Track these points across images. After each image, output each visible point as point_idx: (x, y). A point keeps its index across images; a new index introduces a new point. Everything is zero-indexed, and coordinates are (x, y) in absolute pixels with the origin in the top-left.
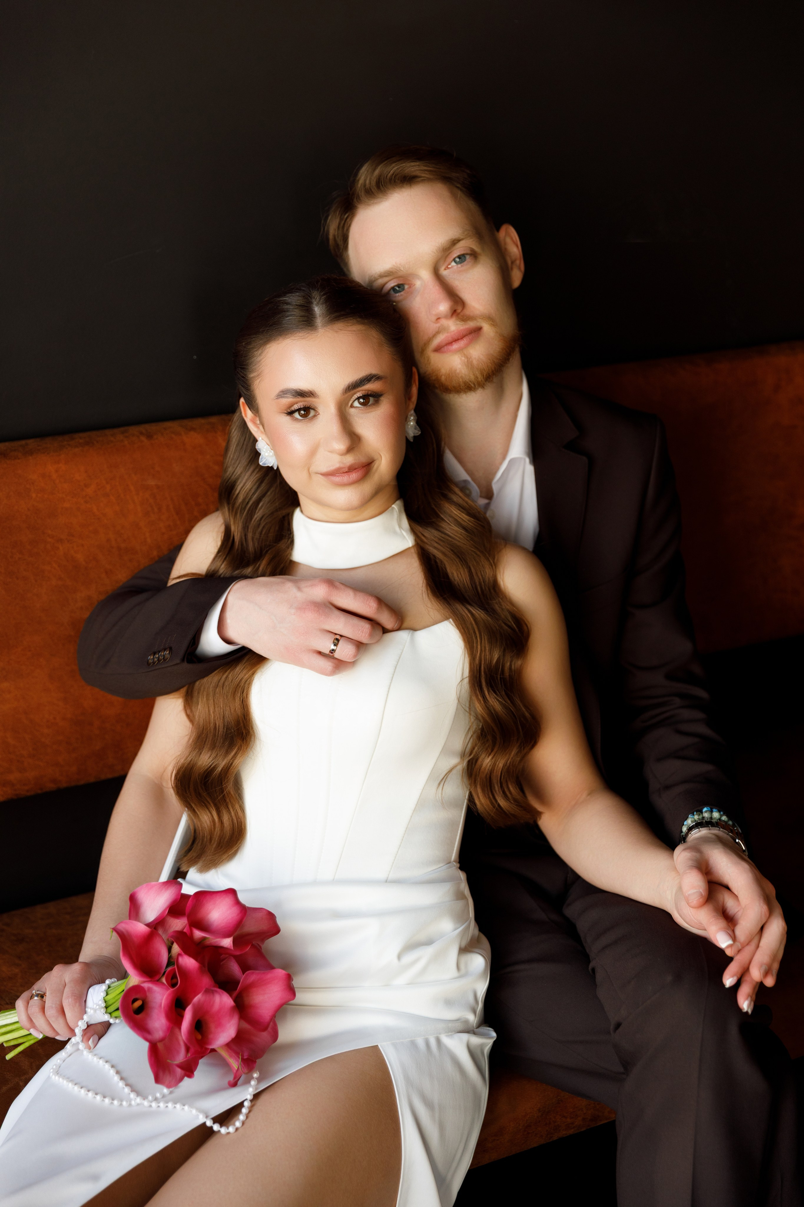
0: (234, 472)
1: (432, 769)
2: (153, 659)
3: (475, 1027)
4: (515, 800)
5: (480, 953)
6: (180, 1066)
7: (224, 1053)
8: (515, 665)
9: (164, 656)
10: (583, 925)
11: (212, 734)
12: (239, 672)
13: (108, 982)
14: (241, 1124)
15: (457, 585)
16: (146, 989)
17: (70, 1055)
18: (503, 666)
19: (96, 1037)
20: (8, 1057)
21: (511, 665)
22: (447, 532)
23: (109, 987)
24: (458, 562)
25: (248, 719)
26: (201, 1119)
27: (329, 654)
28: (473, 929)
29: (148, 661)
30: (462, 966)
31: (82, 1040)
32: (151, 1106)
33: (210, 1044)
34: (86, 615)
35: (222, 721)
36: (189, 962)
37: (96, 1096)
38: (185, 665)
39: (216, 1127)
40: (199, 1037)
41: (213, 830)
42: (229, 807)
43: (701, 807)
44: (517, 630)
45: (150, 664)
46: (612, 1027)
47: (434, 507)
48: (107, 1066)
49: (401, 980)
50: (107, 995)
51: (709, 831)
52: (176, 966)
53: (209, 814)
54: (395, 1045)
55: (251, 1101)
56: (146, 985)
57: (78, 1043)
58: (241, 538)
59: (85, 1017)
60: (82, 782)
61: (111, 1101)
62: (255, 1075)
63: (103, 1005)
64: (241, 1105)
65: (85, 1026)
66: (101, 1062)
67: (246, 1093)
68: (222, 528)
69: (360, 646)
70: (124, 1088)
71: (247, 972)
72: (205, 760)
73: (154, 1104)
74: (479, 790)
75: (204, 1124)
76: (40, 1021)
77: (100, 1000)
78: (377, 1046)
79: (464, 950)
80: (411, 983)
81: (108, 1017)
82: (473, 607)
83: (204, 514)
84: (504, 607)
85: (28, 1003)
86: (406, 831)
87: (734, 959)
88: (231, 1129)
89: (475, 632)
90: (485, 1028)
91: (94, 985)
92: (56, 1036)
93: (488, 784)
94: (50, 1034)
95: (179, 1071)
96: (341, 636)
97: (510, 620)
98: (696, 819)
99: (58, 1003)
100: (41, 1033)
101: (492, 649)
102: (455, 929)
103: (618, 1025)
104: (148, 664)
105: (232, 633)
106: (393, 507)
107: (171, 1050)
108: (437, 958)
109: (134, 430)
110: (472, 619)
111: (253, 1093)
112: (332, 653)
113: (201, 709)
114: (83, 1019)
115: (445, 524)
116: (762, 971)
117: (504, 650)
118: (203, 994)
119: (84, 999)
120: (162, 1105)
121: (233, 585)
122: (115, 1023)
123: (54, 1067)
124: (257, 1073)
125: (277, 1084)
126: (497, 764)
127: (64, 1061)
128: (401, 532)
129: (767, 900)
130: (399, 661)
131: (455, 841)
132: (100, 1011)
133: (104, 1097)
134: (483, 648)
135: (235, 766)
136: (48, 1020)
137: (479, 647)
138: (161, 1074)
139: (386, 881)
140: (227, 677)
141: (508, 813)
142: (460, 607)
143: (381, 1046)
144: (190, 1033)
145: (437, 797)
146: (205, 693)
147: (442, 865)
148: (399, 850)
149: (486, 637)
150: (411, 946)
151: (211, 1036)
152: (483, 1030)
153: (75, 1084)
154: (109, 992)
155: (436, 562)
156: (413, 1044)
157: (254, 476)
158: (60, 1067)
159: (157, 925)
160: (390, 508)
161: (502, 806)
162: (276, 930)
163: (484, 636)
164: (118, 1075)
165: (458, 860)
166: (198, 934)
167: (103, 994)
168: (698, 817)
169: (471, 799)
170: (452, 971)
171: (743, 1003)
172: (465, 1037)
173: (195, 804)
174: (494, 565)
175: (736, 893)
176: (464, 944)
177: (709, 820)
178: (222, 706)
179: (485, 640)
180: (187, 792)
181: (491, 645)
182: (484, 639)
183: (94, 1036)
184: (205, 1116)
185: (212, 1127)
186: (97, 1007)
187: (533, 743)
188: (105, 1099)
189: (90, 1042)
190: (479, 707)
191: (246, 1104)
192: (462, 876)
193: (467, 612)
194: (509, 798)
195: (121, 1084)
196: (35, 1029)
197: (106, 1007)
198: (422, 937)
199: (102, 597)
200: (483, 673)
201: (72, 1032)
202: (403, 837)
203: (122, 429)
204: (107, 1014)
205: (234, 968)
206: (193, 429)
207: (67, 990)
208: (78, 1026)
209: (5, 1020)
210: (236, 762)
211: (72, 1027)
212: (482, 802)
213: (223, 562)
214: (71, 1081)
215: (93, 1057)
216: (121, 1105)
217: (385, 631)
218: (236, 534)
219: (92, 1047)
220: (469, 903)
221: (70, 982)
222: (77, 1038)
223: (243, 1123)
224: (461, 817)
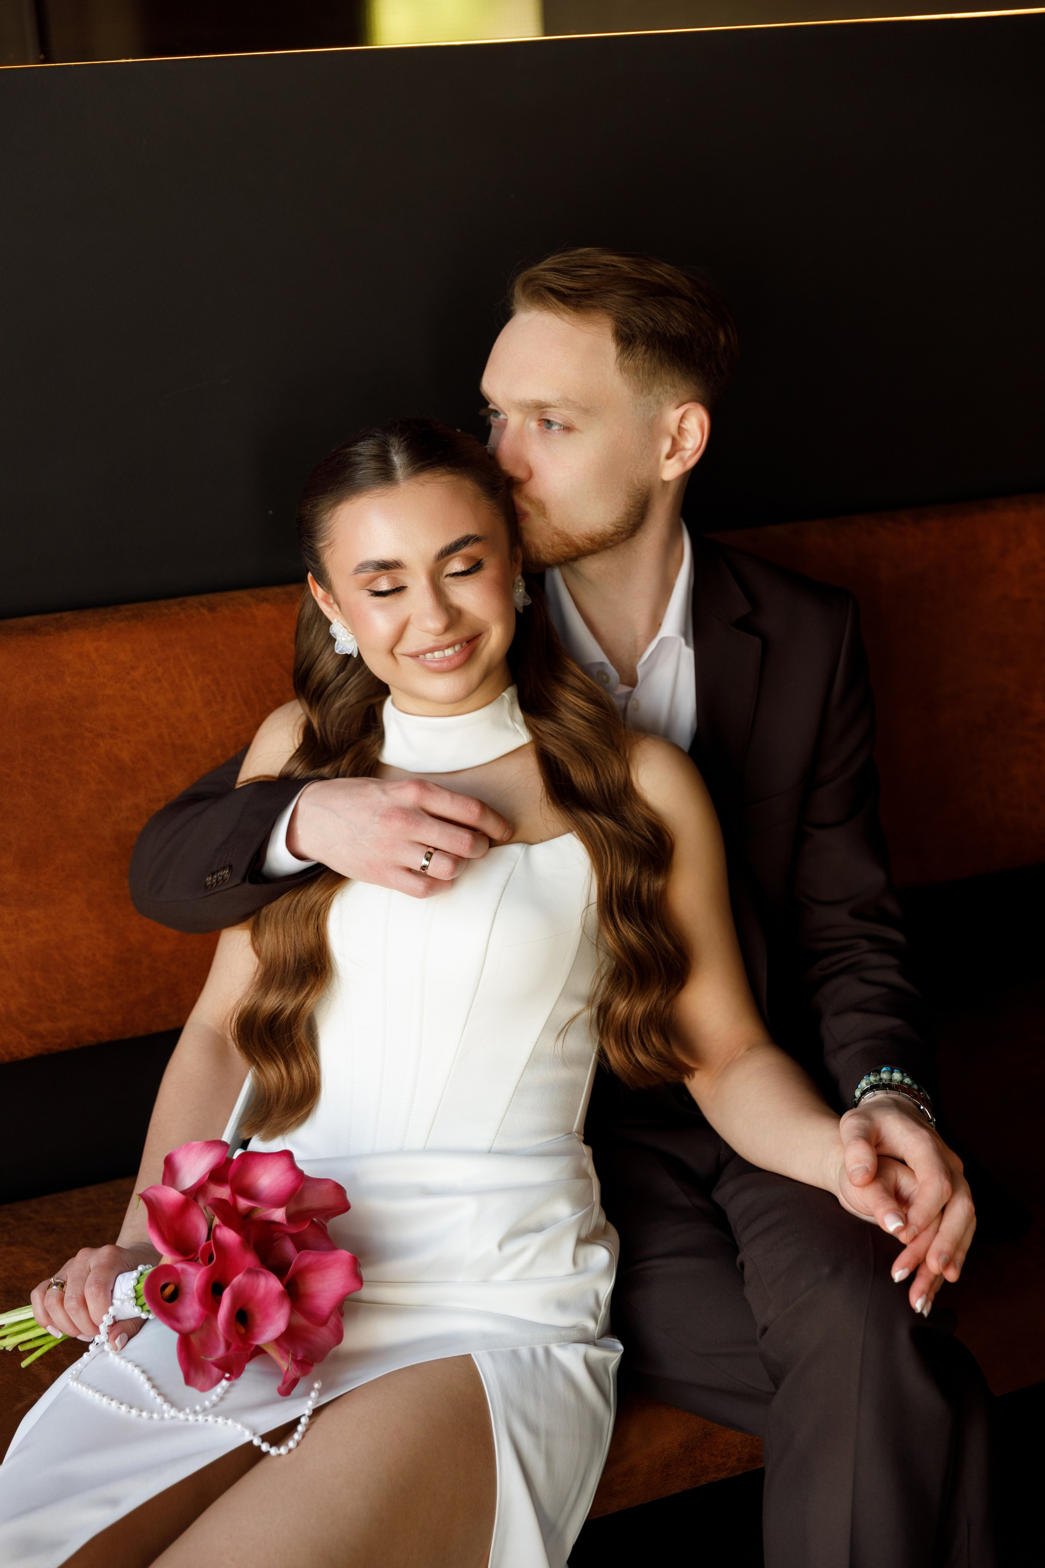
1: (548, 1015)
2: (211, 880)
3: (596, 1337)
4: (658, 1055)
5: (603, 1244)
6: (216, 1364)
7: (273, 1353)
8: (654, 885)
9: (223, 876)
10: (733, 1212)
11: (281, 969)
12: (314, 894)
13: (140, 1268)
14: (296, 1444)
15: (582, 790)
16: (180, 1271)
17: (94, 1358)
18: (639, 888)
19: (125, 1336)
20: (24, 1364)
21: (649, 886)
22: (567, 725)
23: (142, 1274)
24: (583, 763)
25: (324, 951)
26: (247, 1437)
27: (420, 872)
28: (598, 1217)
29: (206, 883)
30: (580, 1261)
31: (108, 1338)
32: (187, 1420)
33: (255, 1339)
35: (293, 953)
36: (228, 1235)
37: (120, 1406)
38: (248, 886)
39: (265, 1447)
40: (243, 1331)
41: (281, 1088)
42: (301, 1061)
43: (880, 1067)
44: (657, 845)
45: (208, 887)
46: (758, 1333)
47: (547, 695)
48: (137, 1371)
49: (504, 1275)
50: (138, 1283)
51: (885, 1095)
52: (212, 1241)
53: (277, 1069)
54: (491, 1355)
55: (310, 1417)
56: (179, 1266)
57: (103, 1343)
59: (111, 1310)
60: (128, 1036)
61: (139, 1413)
62: (316, 1385)
63: (133, 1295)
64: (297, 1421)
65: (110, 1321)
66: (130, 1366)
67: (303, 1407)
69: (458, 861)
70: (156, 1397)
71: (302, 1252)
72: (272, 1001)
73: (191, 1418)
74: (612, 1042)
75: (251, 1442)
76: (58, 1316)
77: (130, 1289)
78: (470, 1354)
79: (583, 1241)
80: (516, 1280)
81: (138, 1311)
82: (601, 817)
83: (279, 703)
84: (638, 814)
85: (45, 1293)
86: (515, 1091)
87: (907, 1247)
88: (283, 1450)
89: (605, 851)
90: (609, 1339)
91: (125, 1272)
92: (78, 1335)
93: (623, 1035)
94: (71, 1333)
95: (216, 1371)
96: (435, 849)
97: (648, 831)
98: (872, 1081)
99: (79, 1292)
100: (61, 1331)
101: (626, 868)
102: (574, 1214)
103: (765, 1330)
104: (206, 887)
105: (304, 846)
106: (503, 697)
107: (207, 1346)
108: (547, 1248)
109: (193, 601)
110: (600, 831)
111: (312, 1408)
112: (424, 870)
113: (268, 937)
114: (108, 1313)
116: (941, 1261)
117: (641, 869)
118: (244, 1274)
119: (111, 1289)
120: (200, 1418)
121: (307, 786)
122: (148, 1319)
123: (74, 1372)
124: (319, 1383)
125: (343, 1398)
126: (635, 1010)
127: (86, 1366)
128: (514, 726)
129: (950, 1175)
130: (508, 880)
131: (579, 1107)
132: (129, 1302)
133: (131, 1408)
134: (614, 865)
135: (307, 1007)
136: (68, 1315)
137: (609, 864)
138: (192, 1373)
139: (489, 1152)
140: (297, 898)
141: (648, 1070)
142: (584, 816)
143: (475, 1355)
144: (229, 1322)
145: (556, 1052)
146: (273, 920)
147: (560, 1136)
148: (505, 1114)
149: (618, 855)
150: (514, 1234)
151: (256, 1330)
152: (606, 1341)
153: (97, 1392)
154: (141, 1281)
155: (557, 764)
156: (515, 1354)
158: (80, 1373)
159: (194, 1192)
160: (500, 697)
161: (641, 1062)
162: (345, 1207)
164: (149, 1382)
165: (583, 1132)
166: (243, 1203)
167: (133, 1283)
168: (874, 1079)
169: (601, 1052)
170: (568, 1267)
171: (916, 1302)
172: (582, 1348)
173: (260, 1057)
174: (627, 761)
175: (912, 1167)
176: (584, 1234)
177: (887, 1082)
178: (293, 935)
179: (617, 858)
181: (625, 863)
182: (616, 856)
183: (123, 1334)
184: (252, 1433)
185: (259, 1447)
186: (126, 1297)
187: (680, 985)
188: (131, 1410)
189: (117, 1341)
190: (609, 939)
192: (585, 1150)
193: (595, 824)
194: (649, 1052)
195: (153, 1393)
196: (53, 1326)
197: (137, 1298)
198: (531, 1222)
200: (614, 897)
201: (97, 1330)
202: (512, 1098)
203: (178, 600)
204: (138, 1307)
205: (289, 1247)
206: (265, 600)
207: (91, 1276)
209: (19, 1316)
210: (309, 1002)
211: (96, 1323)
214: (89, 1386)
215: (120, 1360)
216: (151, 1417)
217: (493, 844)
219: (119, 1347)
220: (593, 1183)
221: (95, 1268)
222: (102, 1338)
223: (298, 1444)
224: (586, 1080)
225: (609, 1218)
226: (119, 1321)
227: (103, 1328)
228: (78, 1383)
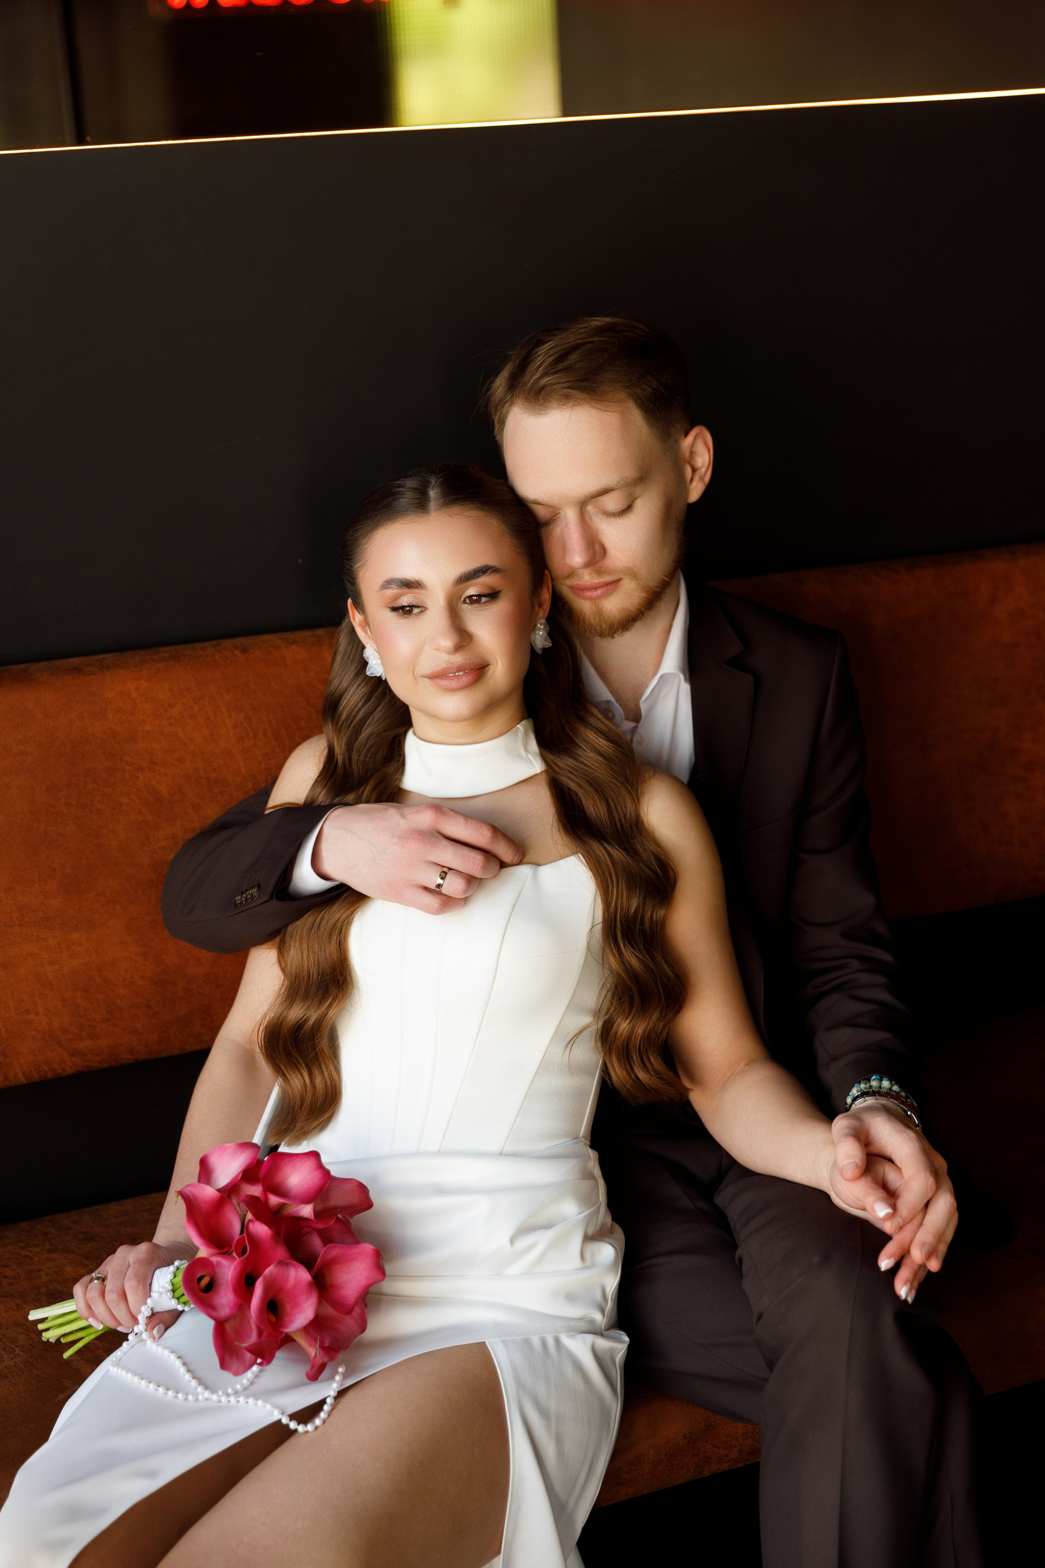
0: (338, 686)
1: (556, 1026)
2: (241, 899)
3: (603, 1329)
4: (657, 1072)
5: (609, 1241)
6: (249, 1350)
8: (657, 915)
9: (252, 894)
11: (305, 983)
12: (336, 912)
13: (177, 1263)
14: (322, 1422)
15: (593, 820)
16: (215, 1263)
18: (643, 917)
19: (162, 1327)
20: (66, 1355)
21: (652, 916)
22: (582, 759)
23: (178, 1269)
24: (594, 795)
25: (345, 965)
26: (276, 1416)
27: (435, 890)
28: (604, 1216)
29: (235, 902)
30: (587, 1256)
31: (146, 1328)
32: (220, 1401)
33: (285, 1327)
34: (171, 856)
35: (316, 967)
36: (261, 1229)
37: (158, 1388)
38: (274, 902)
39: (293, 1425)
40: (273, 1319)
41: (304, 1095)
42: (323, 1069)
43: (870, 1076)
44: (661, 874)
45: (238, 905)
46: (754, 1320)
47: (568, 731)
48: (173, 1357)
49: (516, 1269)
50: (175, 1277)
51: (875, 1101)
52: (245, 1234)
53: (300, 1078)
54: (504, 1342)
55: (336, 1398)
56: (215, 1258)
57: (142, 1333)
58: (344, 759)
59: (149, 1301)
60: (164, 1055)
61: (175, 1394)
62: (341, 1370)
63: (170, 1288)
64: (323, 1402)
65: (149, 1313)
66: (166, 1352)
67: (328, 1389)
68: (325, 753)
69: (471, 880)
71: (329, 1245)
72: (296, 1013)
73: (224, 1399)
74: (614, 1060)
75: (279, 1421)
76: (99, 1308)
77: (167, 1283)
78: (485, 1342)
79: (589, 1238)
80: (527, 1273)
81: (175, 1303)
82: (610, 846)
84: (647, 848)
85: (87, 1288)
86: (525, 1097)
87: (893, 1239)
88: (310, 1427)
89: (611, 876)
90: (616, 1331)
91: (162, 1267)
92: (118, 1326)
93: (625, 1053)
94: (112, 1324)
95: (248, 1357)
96: (450, 869)
97: (654, 863)
98: (862, 1088)
99: (120, 1286)
100: (102, 1323)
101: (630, 896)
102: (580, 1213)
103: (760, 1316)
104: (236, 905)
105: (328, 867)
106: (518, 728)
107: (241, 1333)
108: (557, 1244)
109: (228, 643)
110: (608, 859)
111: (337, 1390)
112: (439, 888)
113: (293, 953)
114: (146, 1304)
115: (581, 750)
116: (924, 1252)
117: (645, 898)
118: (275, 1266)
119: (149, 1282)
120: (232, 1399)
121: (331, 812)
122: (183, 1311)
123: (114, 1359)
124: (343, 1368)
125: (365, 1381)
126: (636, 1029)
127: (125, 1354)
128: (527, 755)
129: (935, 1173)
130: (518, 898)
131: (585, 1114)
132: (167, 1295)
133: (168, 1390)
134: (620, 894)
135: (329, 1018)
136: (108, 1307)
137: (615, 892)
138: (227, 1358)
139: (501, 1154)
140: (322, 919)
141: (648, 1087)
142: (596, 846)
143: (489, 1343)
144: (261, 1311)
145: (564, 1061)
146: (298, 937)
147: (567, 1140)
148: (516, 1119)
149: (623, 882)
150: (525, 1230)
151: (286, 1318)
152: (613, 1333)
153: (135, 1375)
154: (177, 1274)
155: (570, 794)
156: (527, 1342)
157: (360, 691)
158: (120, 1360)
159: (230, 1191)
160: (514, 729)
161: (641, 1079)
163: (622, 881)
164: (184, 1367)
166: (274, 1200)
167: (170, 1277)
168: (864, 1087)
169: (605, 1070)
170: (576, 1261)
171: (901, 1289)
172: (590, 1338)
173: (285, 1066)
174: (637, 799)
175: (899, 1165)
176: (591, 1231)
177: (877, 1090)
178: (316, 951)
179: (622, 886)
180: (276, 1051)
181: (630, 891)
182: (622, 883)
183: (160, 1324)
184: (281, 1412)
185: (288, 1425)
186: (163, 1290)
187: (677, 1007)
188: (168, 1392)
189: (155, 1331)
190: (613, 962)
191: (329, 1401)
192: (591, 1154)
193: (604, 852)
194: (648, 1069)
195: (188, 1376)
196: (95, 1318)
197: (173, 1291)
198: (540, 1219)
199: (189, 836)
200: (618, 923)
201: (136, 1321)
202: (522, 1104)
203: (214, 642)
204: (175, 1299)
205: (316, 1242)
206: (295, 642)
207: (130, 1270)
208: (141, 1312)
209: (62, 1309)
210: (331, 1012)
211: (134, 1314)
212: (618, 1074)
213: (324, 788)
214: (129, 1370)
215: (157, 1347)
216: (186, 1399)
217: (503, 865)
218: (339, 757)
219: (157, 1336)
220: (599, 1184)
221: (134, 1263)
222: (140, 1328)
223: (324, 1422)
224: (592, 1088)
225: (615, 1219)
226: (157, 1313)
227: (141, 1318)
228: (118, 1368)
